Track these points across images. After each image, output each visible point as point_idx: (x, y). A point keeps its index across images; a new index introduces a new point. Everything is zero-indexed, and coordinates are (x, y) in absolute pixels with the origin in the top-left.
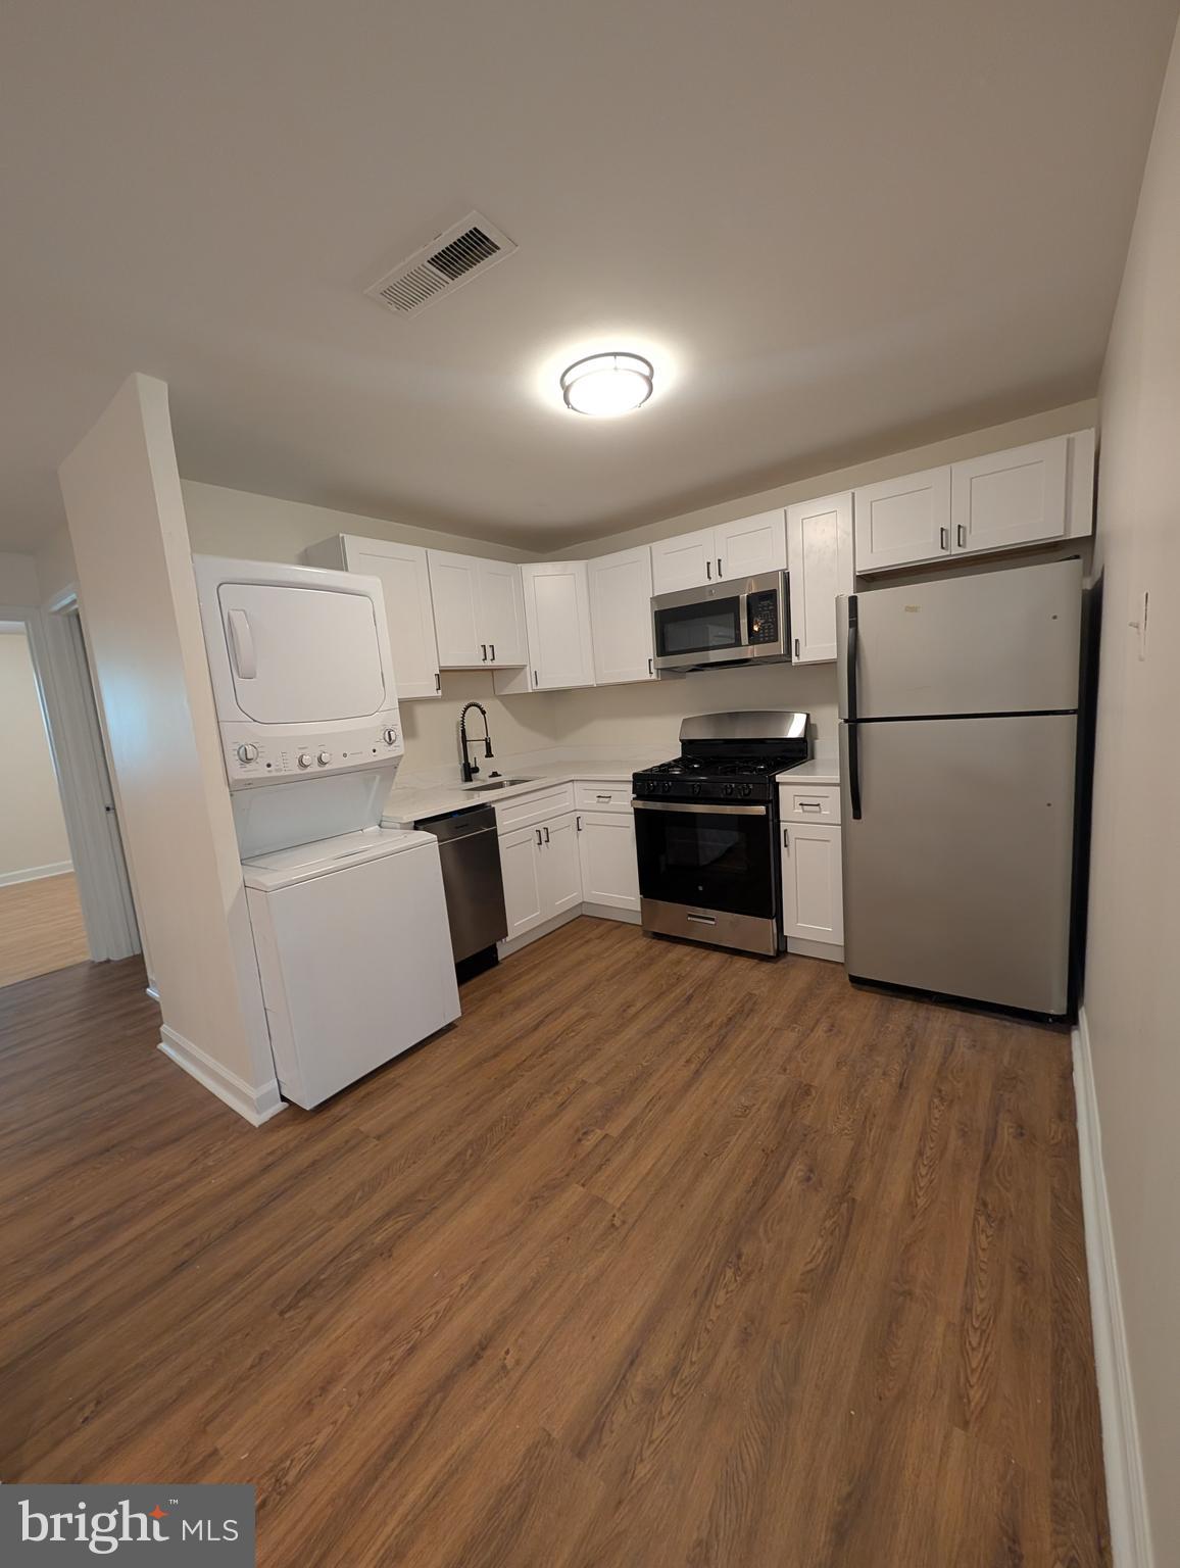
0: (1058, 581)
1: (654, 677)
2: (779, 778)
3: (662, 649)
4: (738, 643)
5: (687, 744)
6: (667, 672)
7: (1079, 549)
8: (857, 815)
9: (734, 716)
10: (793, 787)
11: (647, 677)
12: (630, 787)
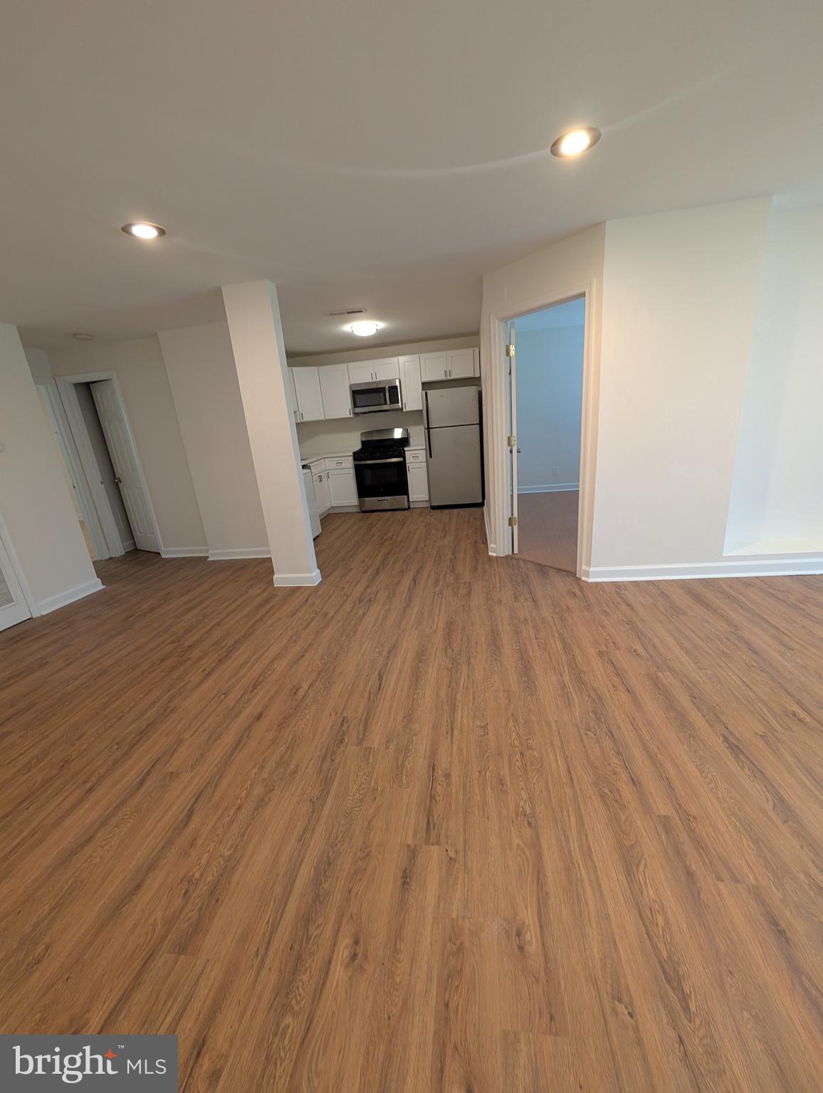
0: (470, 391)
1: (352, 416)
2: (405, 449)
3: (355, 405)
4: (386, 403)
5: (363, 442)
6: (356, 414)
7: (475, 381)
8: (431, 457)
9: (378, 431)
10: (409, 453)
11: (349, 416)
12: (352, 458)
